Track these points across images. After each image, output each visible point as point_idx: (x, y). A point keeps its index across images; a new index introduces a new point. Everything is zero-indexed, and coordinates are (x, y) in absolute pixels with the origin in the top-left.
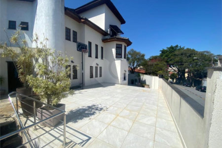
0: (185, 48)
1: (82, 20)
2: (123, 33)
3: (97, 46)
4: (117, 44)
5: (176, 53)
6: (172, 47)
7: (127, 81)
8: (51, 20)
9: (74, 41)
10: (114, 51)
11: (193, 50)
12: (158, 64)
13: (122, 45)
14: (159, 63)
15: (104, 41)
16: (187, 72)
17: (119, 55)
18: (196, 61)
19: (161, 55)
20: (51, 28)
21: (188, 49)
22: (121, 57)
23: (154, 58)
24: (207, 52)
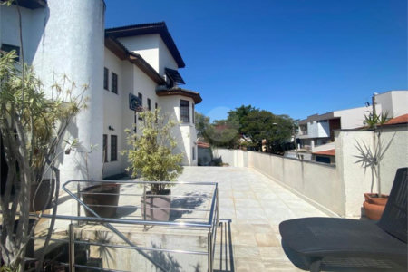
0: (260, 110)
1: (132, 58)
2: (184, 83)
3: (149, 101)
4: (181, 100)
5: (250, 116)
6: (243, 108)
7: (196, 161)
8: (85, 53)
9: (113, 91)
10: (177, 110)
11: (270, 114)
12: (228, 133)
13: (188, 102)
14: (228, 130)
15: (160, 93)
16: (265, 144)
17: (185, 118)
18: (275, 128)
19: (230, 120)
20: (85, 66)
21: (263, 111)
22: (189, 121)
23: (220, 124)
24: (286, 116)
